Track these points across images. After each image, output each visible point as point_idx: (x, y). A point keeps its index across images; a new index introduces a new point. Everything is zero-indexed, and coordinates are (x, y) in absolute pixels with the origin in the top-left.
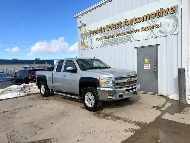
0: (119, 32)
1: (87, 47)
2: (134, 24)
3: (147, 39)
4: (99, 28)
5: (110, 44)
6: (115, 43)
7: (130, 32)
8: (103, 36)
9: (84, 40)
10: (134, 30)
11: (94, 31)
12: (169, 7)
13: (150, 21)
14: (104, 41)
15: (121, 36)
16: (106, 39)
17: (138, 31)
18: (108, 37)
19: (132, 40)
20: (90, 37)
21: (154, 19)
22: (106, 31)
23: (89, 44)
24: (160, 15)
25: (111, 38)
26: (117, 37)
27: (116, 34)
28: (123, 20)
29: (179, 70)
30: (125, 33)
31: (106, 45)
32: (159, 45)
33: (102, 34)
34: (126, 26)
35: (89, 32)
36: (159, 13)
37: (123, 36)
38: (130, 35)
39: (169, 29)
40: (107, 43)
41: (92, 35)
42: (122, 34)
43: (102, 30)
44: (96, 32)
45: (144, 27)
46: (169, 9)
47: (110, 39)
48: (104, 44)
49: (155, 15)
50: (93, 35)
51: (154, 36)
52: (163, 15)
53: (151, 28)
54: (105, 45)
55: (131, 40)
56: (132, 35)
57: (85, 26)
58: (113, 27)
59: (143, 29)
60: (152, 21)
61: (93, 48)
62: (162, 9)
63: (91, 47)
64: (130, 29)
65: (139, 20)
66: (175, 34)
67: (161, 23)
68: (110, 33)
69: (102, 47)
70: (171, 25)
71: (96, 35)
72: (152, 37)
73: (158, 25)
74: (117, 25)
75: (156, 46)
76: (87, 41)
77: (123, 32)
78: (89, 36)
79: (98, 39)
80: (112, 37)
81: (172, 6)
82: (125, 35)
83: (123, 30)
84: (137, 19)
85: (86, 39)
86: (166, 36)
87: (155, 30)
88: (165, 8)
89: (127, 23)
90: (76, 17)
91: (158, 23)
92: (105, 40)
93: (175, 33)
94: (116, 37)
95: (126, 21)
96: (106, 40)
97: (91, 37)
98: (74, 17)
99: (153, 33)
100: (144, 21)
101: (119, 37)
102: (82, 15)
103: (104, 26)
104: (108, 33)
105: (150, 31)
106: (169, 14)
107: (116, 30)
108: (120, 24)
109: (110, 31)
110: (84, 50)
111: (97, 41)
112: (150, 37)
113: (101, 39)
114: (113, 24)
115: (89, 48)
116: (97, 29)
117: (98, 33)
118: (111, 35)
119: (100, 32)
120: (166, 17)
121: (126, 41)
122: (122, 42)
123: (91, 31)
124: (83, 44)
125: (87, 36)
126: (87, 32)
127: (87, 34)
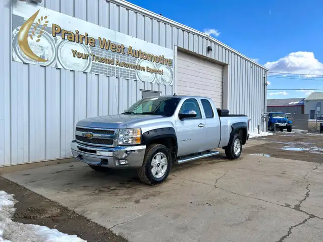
0: (120, 60)
1: (42, 59)
2: (139, 58)
3: (151, 83)
4: (82, 33)
5: (105, 74)
6: (114, 75)
8: (91, 52)
9: (29, 39)
11: (68, 33)
14: (93, 63)
15: (123, 68)
16: (97, 62)
17: (143, 69)
18: (102, 60)
20: (52, 40)
21: (158, 64)
22: (98, 48)
23: (49, 54)
24: (162, 62)
25: (107, 64)
26: (118, 66)
27: (115, 60)
28: (127, 45)
30: (130, 66)
31: (97, 72)
32: (161, 92)
33: (89, 49)
34: (130, 56)
35: (50, 25)
36: (162, 60)
37: (126, 68)
38: (135, 71)
39: (168, 79)
40: (98, 69)
41: (59, 38)
42: (124, 65)
43: (90, 41)
44: (73, 36)
45: (150, 68)
46: (168, 60)
47: (104, 64)
48: (92, 66)
49: (158, 59)
50: (64, 39)
51: (158, 82)
52: (164, 64)
54: (94, 72)
55: (136, 78)
56: (137, 72)
57: (33, 2)
58: (111, 47)
59: (150, 70)
60: (156, 64)
61: (60, 67)
63: (53, 65)
64: (135, 63)
65: (144, 56)
67: (162, 70)
68: (104, 54)
69: (86, 73)
72: (156, 82)
74: (117, 47)
75: (159, 93)
76: (42, 44)
77: (126, 62)
78: (51, 36)
80: (109, 63)
82: (128, 68)
83: (126, 59)
85: (35, 38)
86: (166, 85)
87: (159, 76)
89: (131, 53)
91: (160, 69)
92: (94, 61)
93: (171, 85)
94: (115, 66)
95: (130, 49)
96: (97, 64)
97: (56, 40)
99: (157, 78)
101: (120, 67)
103: (93, 35)
104: (102, 52)
107: (116, 54)
108: (122, 48)
109: (104, 50)
110: (24, 63)
111: (75, 57)
112: (154, 82)
113: (85, 57)
114: (111, 42)
115: (48, 66)
116: (75, 33)
117: (78, 43)
118: (108, 58)
119: (84, 42)
120: (166, 66)
121: (131, 78)
122: (124, 77)
123: (55, 27)
124: (22, 47)
125: (41, 32)
126: (43, 23)
127: (43, 29)
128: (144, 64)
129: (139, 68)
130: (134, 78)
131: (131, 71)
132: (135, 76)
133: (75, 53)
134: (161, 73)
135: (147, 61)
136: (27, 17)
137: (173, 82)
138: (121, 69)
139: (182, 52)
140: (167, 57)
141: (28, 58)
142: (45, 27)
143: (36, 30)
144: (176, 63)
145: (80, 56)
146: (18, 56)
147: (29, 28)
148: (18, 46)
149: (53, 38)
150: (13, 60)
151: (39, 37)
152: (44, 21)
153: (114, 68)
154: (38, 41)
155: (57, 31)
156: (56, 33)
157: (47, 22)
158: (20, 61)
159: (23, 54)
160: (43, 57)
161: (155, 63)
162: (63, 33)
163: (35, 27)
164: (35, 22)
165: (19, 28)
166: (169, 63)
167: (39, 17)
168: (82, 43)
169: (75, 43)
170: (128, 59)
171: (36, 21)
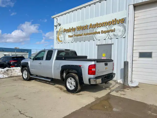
0: (86, 32)
2: (96, 28)
3: (105, 39)
4: (71, 28)
5: (79, 41)
6: (82, 41)
7: (94, 34)
10: (96, 32)
11: (67, 30)
12: (121, 18)
13: (108, 27)
14: (74, 38)
15: (87, 36)
16: (76, 37)
17: (99, 33)
18: (78, 36)
19: (95, 39)
20: (63, 34)
21: (110, 26)
22: (76, 31)
23: (63, 39)
24: (114, 23)
25: (80, 37)
27: (83, 33)
28: (89, 24)
29: (125, 62)
32: (113, 44)
33: (73, 33)
34: (91, 29)
35: (63, 30)
36: (114, 22)
38: (93, 36)
39: (120, 34)
40: (76, 40)
41: (65, 33)
42: (88, 34)
43: (73, 30)
45: (104, 30)
46: (120, 20)
47: (79, 37)
48: (74, 40)
49: (111, 22)
51: (110, 38)
52: (117, 24)
53: (108, 32)
56: (95, 35)
57: (60, 25)
58: (81, 28)
59: (103, 32)
60: (109, 27)
61: (65, 42)
62: (116, 19)
64: (94, 31)
65: (100, 25)
66: (123, 38)
67: (115, 29)
68: (79, 33)
69: (72, 42)
70: (121, 31)
72: (108, 38)
73: (113, 30)
74: (84, 27)
75: (111, 44)
76: (61, 37)
77: (88, 33)
78: (63, 33)
79: (70, 36)
80: (81, 36)
81: (122, 18)
82: (90, 35)
83: (88, 31)
84: (99, 24)
86: (118, 38)
87: (111, 34)
88: (118, 19)
89: (92, 27)
90: (54, 18)
92: (75, 37)
94: (83, 36)
95: (91, 25)
96: (76, 38)
98: (52, 17)
99: (109, 35)
100: (104, 26)
101: (86, 36)
102: (59, 16)
103: (75, 27)
105: (107, 33)
106: (120, 23)
107: (83, 31)
108: (87, 26)
113: (72, 36)
114: (81, 26)
116: (69, 29)
120: (118, 25)
121: (91, 40)
122: (87, 40)
123: (64, 29)
124: (58, 39)
125: (61, 33)
126: (62, 30)
127: (62, 32)
128: (99, 30)
130: (92, 39)
132: (94, 38)
134: (113, 31)
135: (102, 27)
136: (58, 30)
137: (125, 35)
153: (83, 37)
155: (65, 31)
166: (123, 21)
168: (71, 32)
169: (69, 32)
170: (90, 31)
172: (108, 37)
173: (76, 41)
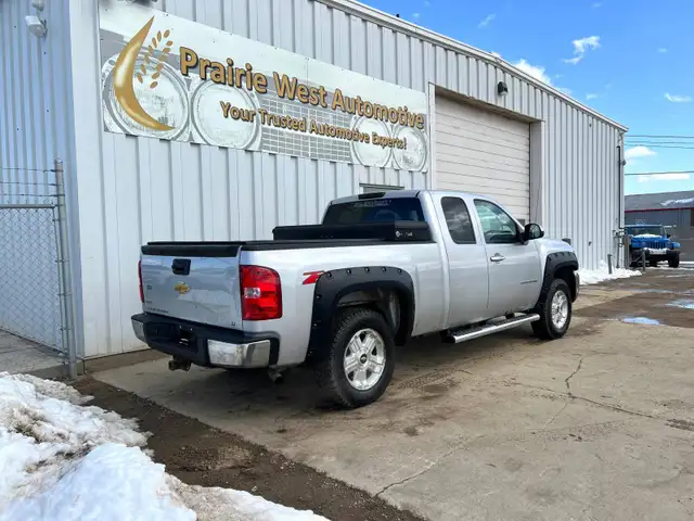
0: (320, 120)
1: (162, 125)
2: (357, 115)
3: (383, 168)
4: (240, 64)
5: (289, 152)
7: (350, 136)
8: (258, 106)
9: (135, 81)
10: (357, 131)
11: (215, 67)
13: (388, 125)
14: (264, 130)
15: (325, 137)
16: (272, 127)
17: (365, 138)
18: (282, 123)
19: (355, 161)
20: (181, 83)
22: (272, 95)
23: (176, 114)
24: (402, 120)
25: (293, 131)
26: (314, 134)
27: (309, 120)
28: (330, 88)
30: (338, 133)
31: (272, 149)
33: (256, 98)
34: (338, 110)
35: (175, 51)
36: (403, 117)
37: (330, 138)
38: (348, 144)
39: (417, 159)
41: (194, 76)
42: (326, 130)
43: (256, 82)
44: (222, 73)
45: (379, 135)
46: (416, 116)
47: (287, 129)
48: (261, 143)
49: (396, 115)
50: (205, 79)
51: (395, 166)
54: (267, 148)
55: (350, 159)
56: (354, 145)
58: (299, 92)
59: (377, 140)
60: (392, 127)
61: (198, 140)
62: (406, 109)
63: (186, 135)
64: (348, 125)
65: (367, 110)
66: (423, 173)
68: (286, 109)
69: (251, 152)
71: (220, 86)
72: (392, 166)
73: (402, 143)
74: (310, 93)
76: (161, 93)
77: (330, 125)
78: (178, 72)
80: (297, 127)
81: (419, 112)
82: (336, 138)
83: (329, 118)
84: (364, 106)
85: (148, 80)
86: (412, 172)
87: (397, 151)
88: (412, 111)
89: (341, 104)
91: (401, 138)
92: (266, 126)
93: (424, 170)
94: (307, 133)
95: (338, 95)
96: (272, 131)
97: (189, 82)
99: (394, 157)
101: (318, 136)
103: (262, 68)
104: (281, 105)
105: (388, 149)
106: (415, 127)
107: (309, 108)
108: (322, 93)
109: (286, 99)
110: (128, 135)
111: (227, 117)
112: (389, 165)
113: (247, 117)
114: (299, 83)
115: (174, 139)
116: (226, 65)
117: (232, 86)
118: (293, 117)
119: (244, 84)
120: (411, 129)
121: (341, 158)
122: (328, 157)
123: (187, 53)
124: (123, 100)
126: (162, 45)
127: (163, 58)
128: (368, 126)
129: (355, 136)
130: (347, 159)
131: (341, 143)
132: (350, 154)
133: (228, 109)
134: (402, 145)
135: (372, 119)
137: (427, 165)
138: (320, 140)
139: (445, 96)
140: (414, 110)
141: (136, 124)
142: (165, 55)
143: (149, 61)
144: (432, 121)
145: (239, 115)
146: (116, 121)
147: (135, 58)
148: (113, 98)
149: (183, 77)
150: (106, 130)
151: (155, 77)
152: (164, 41)
153: (307, 138)
154: (154, 85)
155: (190, 63)
156: (188, 67)
157: (170, 43)
158: (119, 130)
159: (124, 115)
160: (165, 120)
161: (389, 123)
162: (203, 65)
163: (146, 55)
164: (146, 44)
165: (115, 58)
166: (419, 122)
167: (152, 33)
168: (240, 87)
169: (227, 87)
170: (335, 117)
171: (148, 42)
172: (390, 163)
173: (275, 149)
